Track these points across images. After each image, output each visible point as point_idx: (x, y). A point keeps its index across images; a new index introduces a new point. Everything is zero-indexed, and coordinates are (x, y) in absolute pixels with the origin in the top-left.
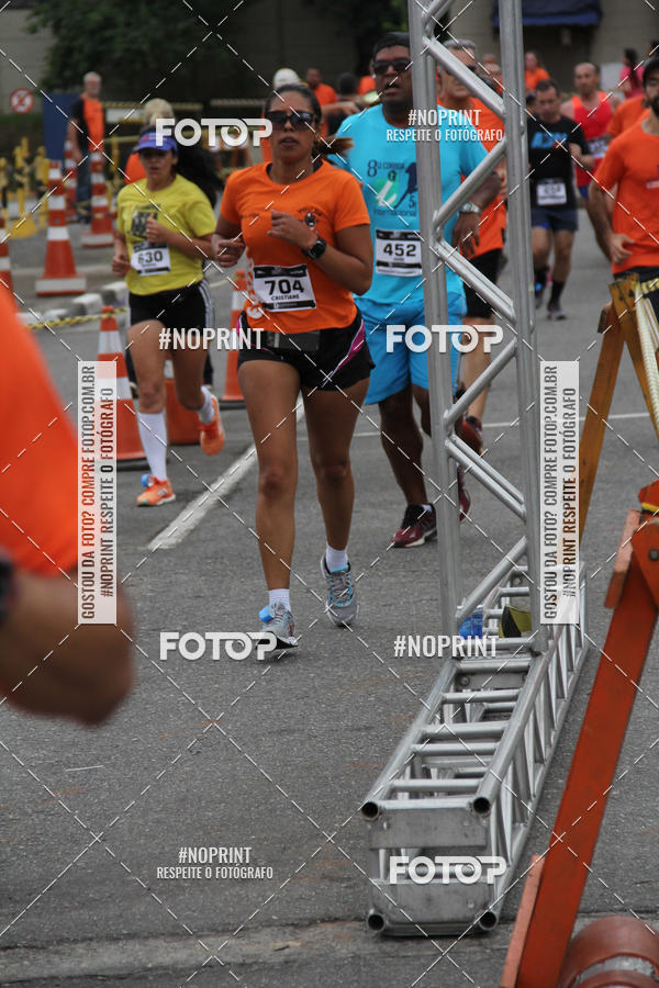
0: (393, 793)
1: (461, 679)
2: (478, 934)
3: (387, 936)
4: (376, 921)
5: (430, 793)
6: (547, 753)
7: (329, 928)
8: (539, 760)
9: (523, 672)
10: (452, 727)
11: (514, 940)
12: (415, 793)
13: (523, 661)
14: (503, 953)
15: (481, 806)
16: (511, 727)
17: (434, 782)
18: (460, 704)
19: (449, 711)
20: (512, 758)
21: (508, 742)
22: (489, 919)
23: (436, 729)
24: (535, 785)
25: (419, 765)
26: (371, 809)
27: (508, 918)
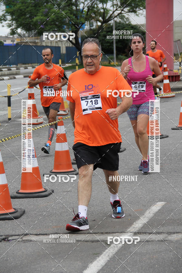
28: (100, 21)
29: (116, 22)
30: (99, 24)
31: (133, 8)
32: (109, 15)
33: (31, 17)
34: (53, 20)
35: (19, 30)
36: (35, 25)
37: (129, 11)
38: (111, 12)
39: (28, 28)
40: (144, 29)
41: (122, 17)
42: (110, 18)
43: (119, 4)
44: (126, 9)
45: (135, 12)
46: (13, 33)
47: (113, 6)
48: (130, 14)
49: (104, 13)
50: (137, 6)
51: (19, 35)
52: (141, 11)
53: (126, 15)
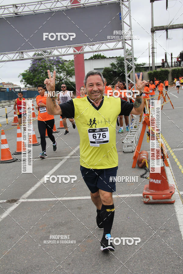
0: (125, 141)
1: (131, 132)
2: (132, 153)
3: (124, 153)
4: (123, 152)
5: (128, 141)
6: (138, 138)
7: (120, 152)
8: (137, 138)
9: (136, 131)
10: (130, 136)
11: (135, 153)
12: (127, 141)
13: (136, 130)
14: (134, 154)
15: (132, 142)
16: (135, 136)
17: (129, 140)
18: (131, 134)
19: (130, 134)
20: (135, 138)
21: (135, 137)
22: (133, 151)
23: (128, 136)
24: (137, 141)
25: (127, 139)
26: (123, 142)
27: (134, 151)
28: (58, 81)
29: (65, 81)
30: (59, 82)
31: (71, 75)
32: (62, 78)
33: (32, 80)
34: (41, 81)
35: (28, 85)
36: (34, 83)
37: (69, 77)
38: (63, 78)
39: (31, 84)
40: (75, 83)
41: (67, 79)
42: (63, 79)
43: (66, 74)
44: (68, 76)
45: (72, 77)
46: (26, 86)
47: (63, 75)
48: (70, 78)
49: (60, 78)
50: (72, 75)
51: (29, 87)
52: (74, 77)
53: (68, 78)
